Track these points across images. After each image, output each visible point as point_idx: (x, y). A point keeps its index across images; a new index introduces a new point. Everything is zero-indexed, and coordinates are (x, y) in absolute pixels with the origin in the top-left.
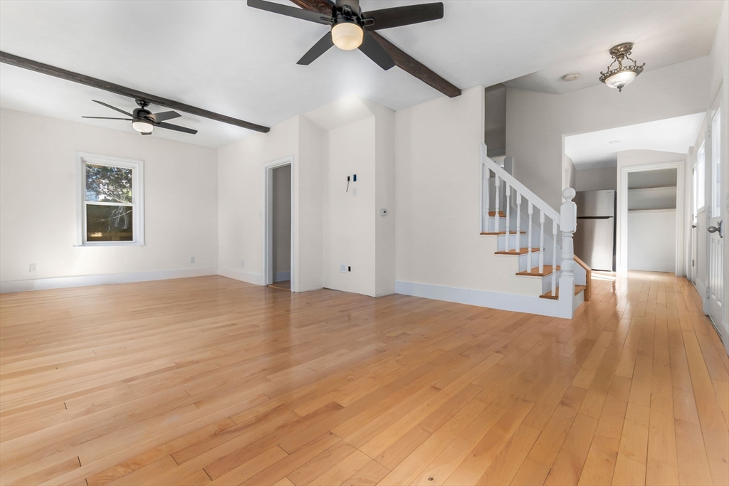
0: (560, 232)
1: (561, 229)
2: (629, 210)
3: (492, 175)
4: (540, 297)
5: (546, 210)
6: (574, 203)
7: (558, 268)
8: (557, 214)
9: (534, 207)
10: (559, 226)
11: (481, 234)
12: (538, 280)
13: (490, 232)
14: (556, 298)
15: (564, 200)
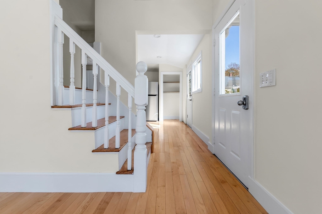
0: (134, 105)
1: (136, 102)
2: (164, 92)
3: (66, 39)
4: (117, 173)
5: (121, 81)
6: (146, 77)
7: (134, 131)
8: (132, 87)
9: (111, 79)
10: (133, 99)
11: (52, 107)
12: (115, 155)
13: (64, 104)
14: (131, 171)
15: (137, 73)
